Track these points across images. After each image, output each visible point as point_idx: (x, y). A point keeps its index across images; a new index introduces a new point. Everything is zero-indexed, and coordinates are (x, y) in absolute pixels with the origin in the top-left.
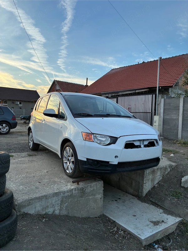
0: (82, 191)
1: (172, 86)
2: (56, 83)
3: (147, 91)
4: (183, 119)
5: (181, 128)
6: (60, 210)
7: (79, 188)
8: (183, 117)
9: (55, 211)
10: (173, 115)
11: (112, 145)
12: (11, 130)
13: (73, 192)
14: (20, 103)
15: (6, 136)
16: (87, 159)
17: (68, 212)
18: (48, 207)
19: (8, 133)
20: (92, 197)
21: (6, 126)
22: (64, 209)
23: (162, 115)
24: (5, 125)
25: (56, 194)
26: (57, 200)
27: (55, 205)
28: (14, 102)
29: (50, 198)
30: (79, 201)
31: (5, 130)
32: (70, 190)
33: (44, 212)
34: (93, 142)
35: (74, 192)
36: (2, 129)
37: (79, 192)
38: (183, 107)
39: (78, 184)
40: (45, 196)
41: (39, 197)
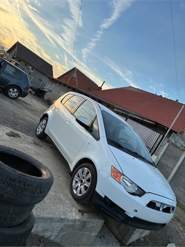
0: (84, 224)
1: (177, 132)
2: (75, 71)
3: (153, 124)
4: (177, 171)
5: (171, 178)
6: (56, 237)
7: (83, 221)
8: (178, 169)
9: (51, 237)
10: (169, 163)
11: (138, 197)
12: (19, 97)
13: (75, 223)
14: (32, 69)
15: (12, 101)
16: (105, 196)
17: (61, 241)
18: (48, 230)
19: (14, 99)
20: (88, 233)
21: (16, 92)
22: (60, 236)
23: (160, 157)
24: (16, 90)
25: (61, 220)
26: (59, 226)
27: (55, 230)
28: (27, 65)
29: (54, 222)
30: (75, 234)
31: (14, 95)
32: (75, 220)
33: (42, 235)
34: (120, 184)
35: (77, 223)
36: (11, 93)
37: (81, 224)
38: (183, 161)
39: (82, 215)
40: (51, 218)
41: (46, 218)
